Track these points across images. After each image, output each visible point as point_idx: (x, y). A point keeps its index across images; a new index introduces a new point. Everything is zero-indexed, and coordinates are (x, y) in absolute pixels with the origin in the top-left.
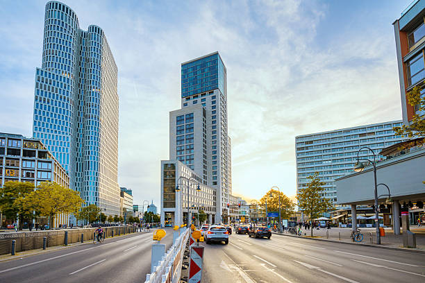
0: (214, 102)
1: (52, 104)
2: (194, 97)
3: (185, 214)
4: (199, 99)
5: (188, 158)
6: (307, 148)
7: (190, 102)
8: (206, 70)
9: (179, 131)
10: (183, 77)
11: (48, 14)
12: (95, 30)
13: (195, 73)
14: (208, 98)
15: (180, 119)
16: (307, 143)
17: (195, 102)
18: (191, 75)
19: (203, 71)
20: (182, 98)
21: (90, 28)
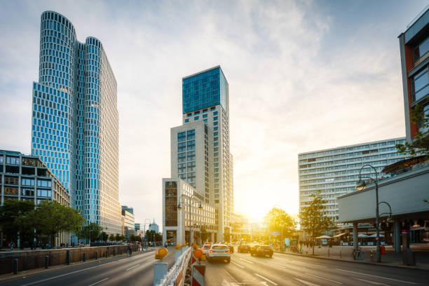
0: (215, 118)
1: (50, 120)
2: (195, 113)
3: (187, 233)
4: (201, 115)
5: (190, 175)
6: (310, 165)
7: (192, 118)
8: (208, 85)
9: (181, 148)
10: (184, 92)
11: (44, 25)
12: (94, 42)
13: (197, 88)
14: (210, 114)
15: (181, 136)
16: (310, 160)
17: (197, 118)
18: (193, 91)
19: (204, 86)
20: (184, 113)
21: (87, 40)
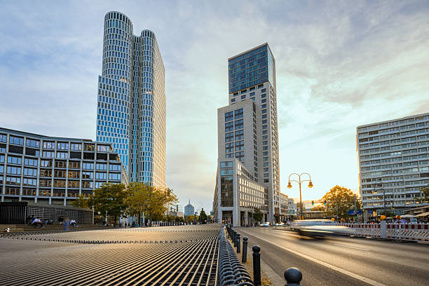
0: (263, 96)
2: (242, 92)
4: (247, 94)
5: (238, 155)
6: (371, 139)
7: (238, 98)
8: (255, 64)
9: (228, 127)
10: (230, 72)
11: (107, 24)
12: (148, 34)
13: (243, 67)
14: (258, 91)
15: (228, 116)
16: (371, 133)
17: (243, 97)
18: (239, 70)
19: (251, 64)
20: (230, 93)
21: (143, 33)
